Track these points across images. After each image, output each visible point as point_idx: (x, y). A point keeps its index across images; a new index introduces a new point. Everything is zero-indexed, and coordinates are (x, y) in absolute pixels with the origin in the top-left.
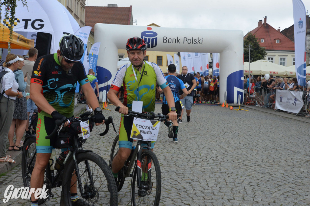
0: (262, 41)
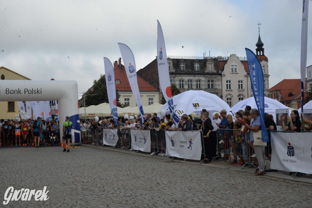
0: (118, 82)
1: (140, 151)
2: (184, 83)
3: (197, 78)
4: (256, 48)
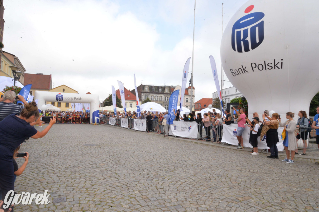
1: (124, 128)
2: (154, 97)
3: (160, 95)
4: (190, 82)
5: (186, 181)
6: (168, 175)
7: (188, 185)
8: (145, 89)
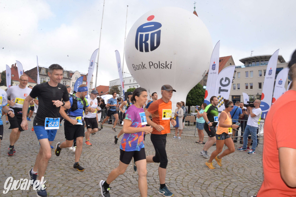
0: (13, 76)
5: (102, 154)
6: (85, 151)
7: (105, 157)
8: (42, 71)
